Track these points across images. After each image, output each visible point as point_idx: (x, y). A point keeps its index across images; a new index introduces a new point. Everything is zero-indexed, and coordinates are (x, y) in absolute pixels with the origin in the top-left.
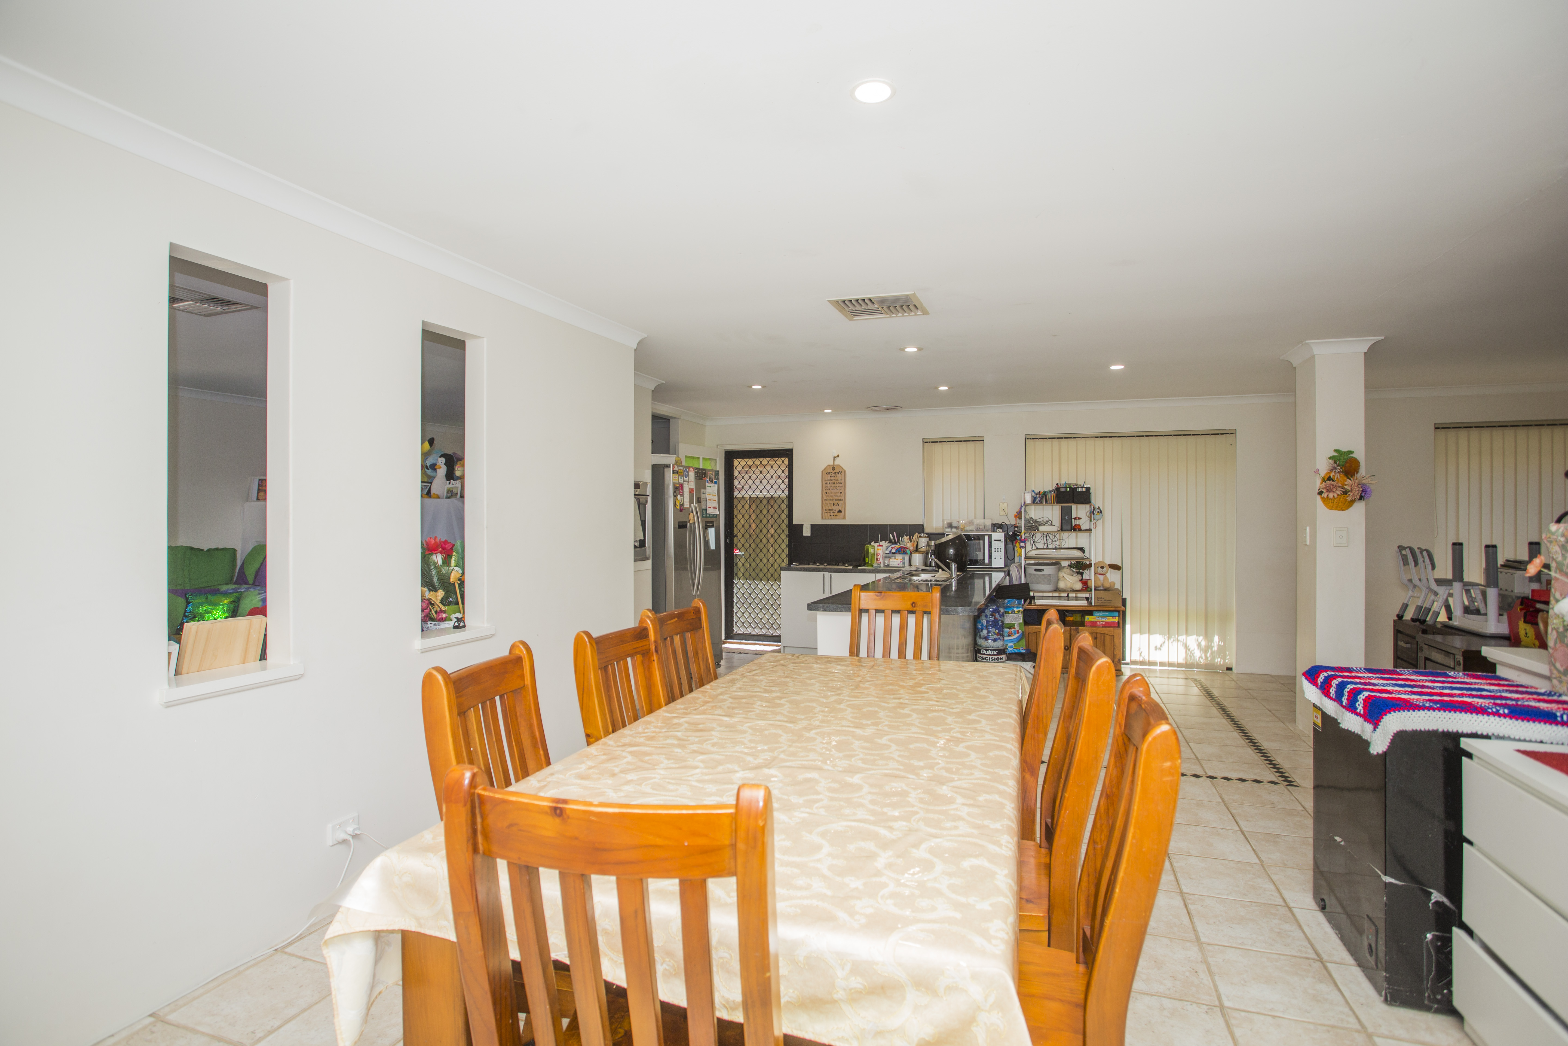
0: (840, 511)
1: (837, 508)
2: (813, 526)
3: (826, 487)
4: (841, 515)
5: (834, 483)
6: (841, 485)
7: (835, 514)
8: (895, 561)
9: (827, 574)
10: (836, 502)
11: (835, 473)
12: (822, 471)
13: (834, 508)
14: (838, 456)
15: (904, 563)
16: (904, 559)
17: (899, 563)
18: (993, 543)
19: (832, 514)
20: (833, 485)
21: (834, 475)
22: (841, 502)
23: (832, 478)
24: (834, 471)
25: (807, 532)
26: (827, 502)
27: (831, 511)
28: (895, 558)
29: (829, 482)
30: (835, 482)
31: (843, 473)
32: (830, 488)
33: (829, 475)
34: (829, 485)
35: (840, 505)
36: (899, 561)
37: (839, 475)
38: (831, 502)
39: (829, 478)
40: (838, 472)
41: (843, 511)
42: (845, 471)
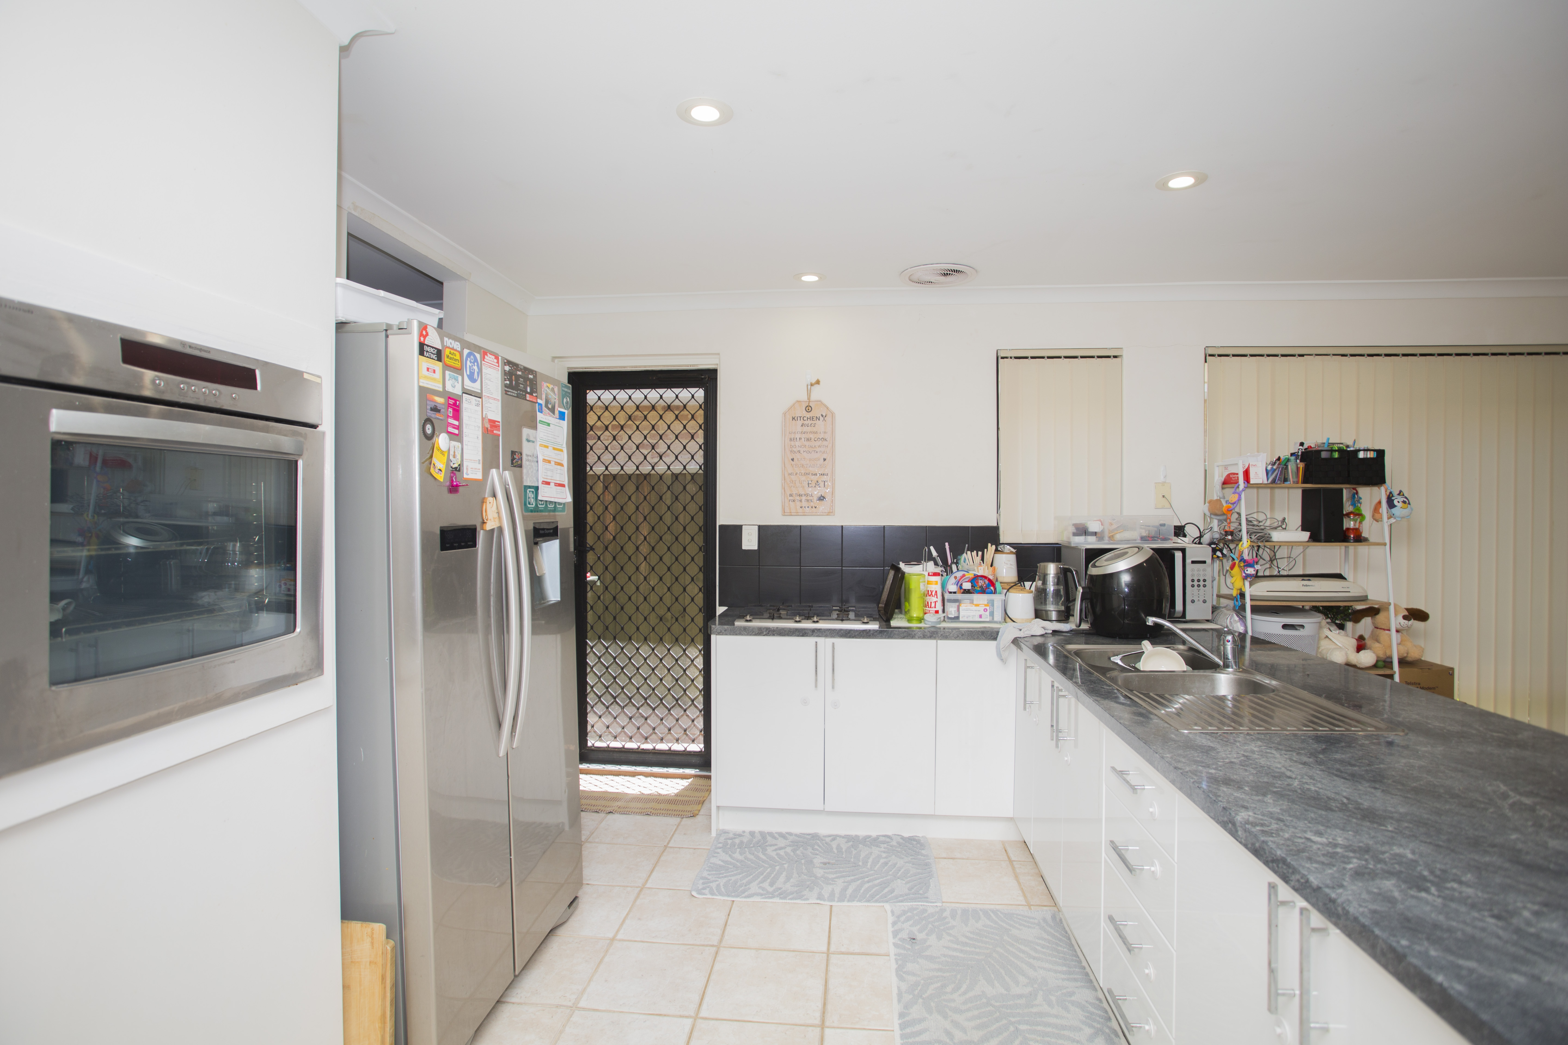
0: (822, 498)
1: (817, 493)
2: (763, 530)
3: (791, 446)
4: (823, 507)
5: (808, 440)
6: (825, 443)
7: (812, 504)
8: (974, 608)
9: (825, 643)
10: (815, 478)
11: (812, 418)
12: (785, 414)
13: (809, 490)
14: (818, 382)
15: (992, 614)
16: (991, 603)
17: (982, 612)
18: (1189, 566)
19: (804, 504)
20: (807, 443)
21: (809, 422)
22: (825, 478)
23: (805, 429)
24: (808, 415)
25: (750, 542)
26: (793, 477)
27: (804, 498)
28: (972, 602)
29: (798, 436)
30: (812, 436)
31: (828, 419)
32: (802, 450)
33: (800, 423)
34: (798, 443)
35: (822, 484)
36: (982, 608)
37: (820, 423)
38: (803, 478)
39: (800, 429)
40: (819, 415)
41: (828, 498)
42: (833, 414)
